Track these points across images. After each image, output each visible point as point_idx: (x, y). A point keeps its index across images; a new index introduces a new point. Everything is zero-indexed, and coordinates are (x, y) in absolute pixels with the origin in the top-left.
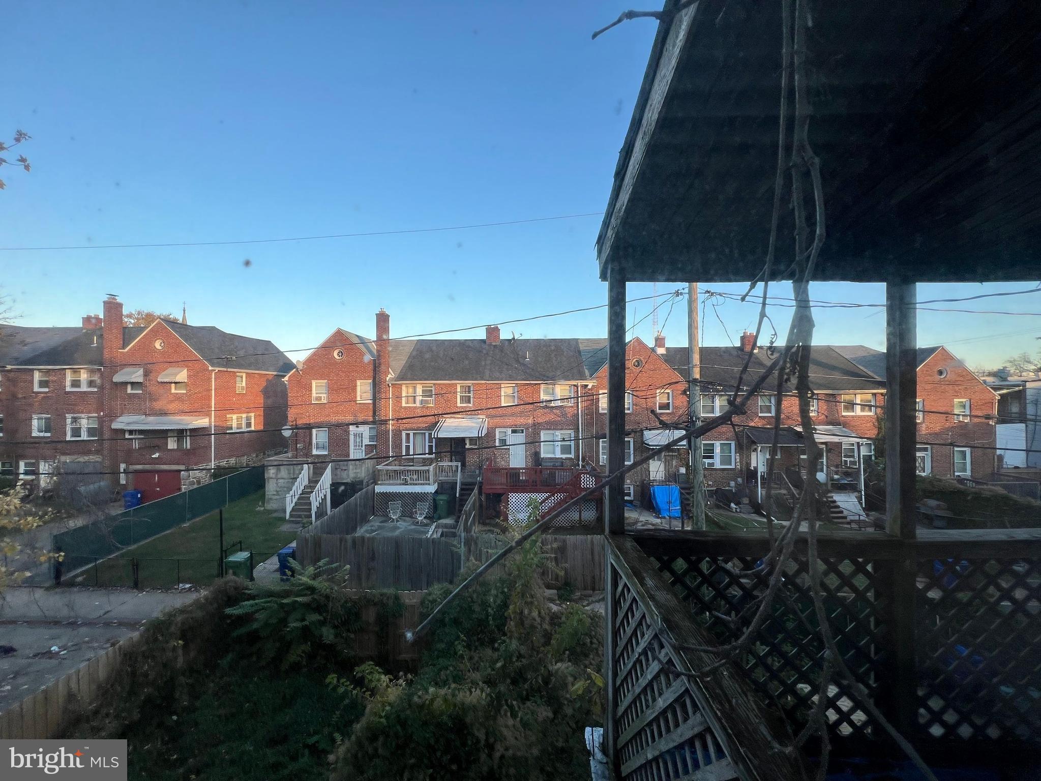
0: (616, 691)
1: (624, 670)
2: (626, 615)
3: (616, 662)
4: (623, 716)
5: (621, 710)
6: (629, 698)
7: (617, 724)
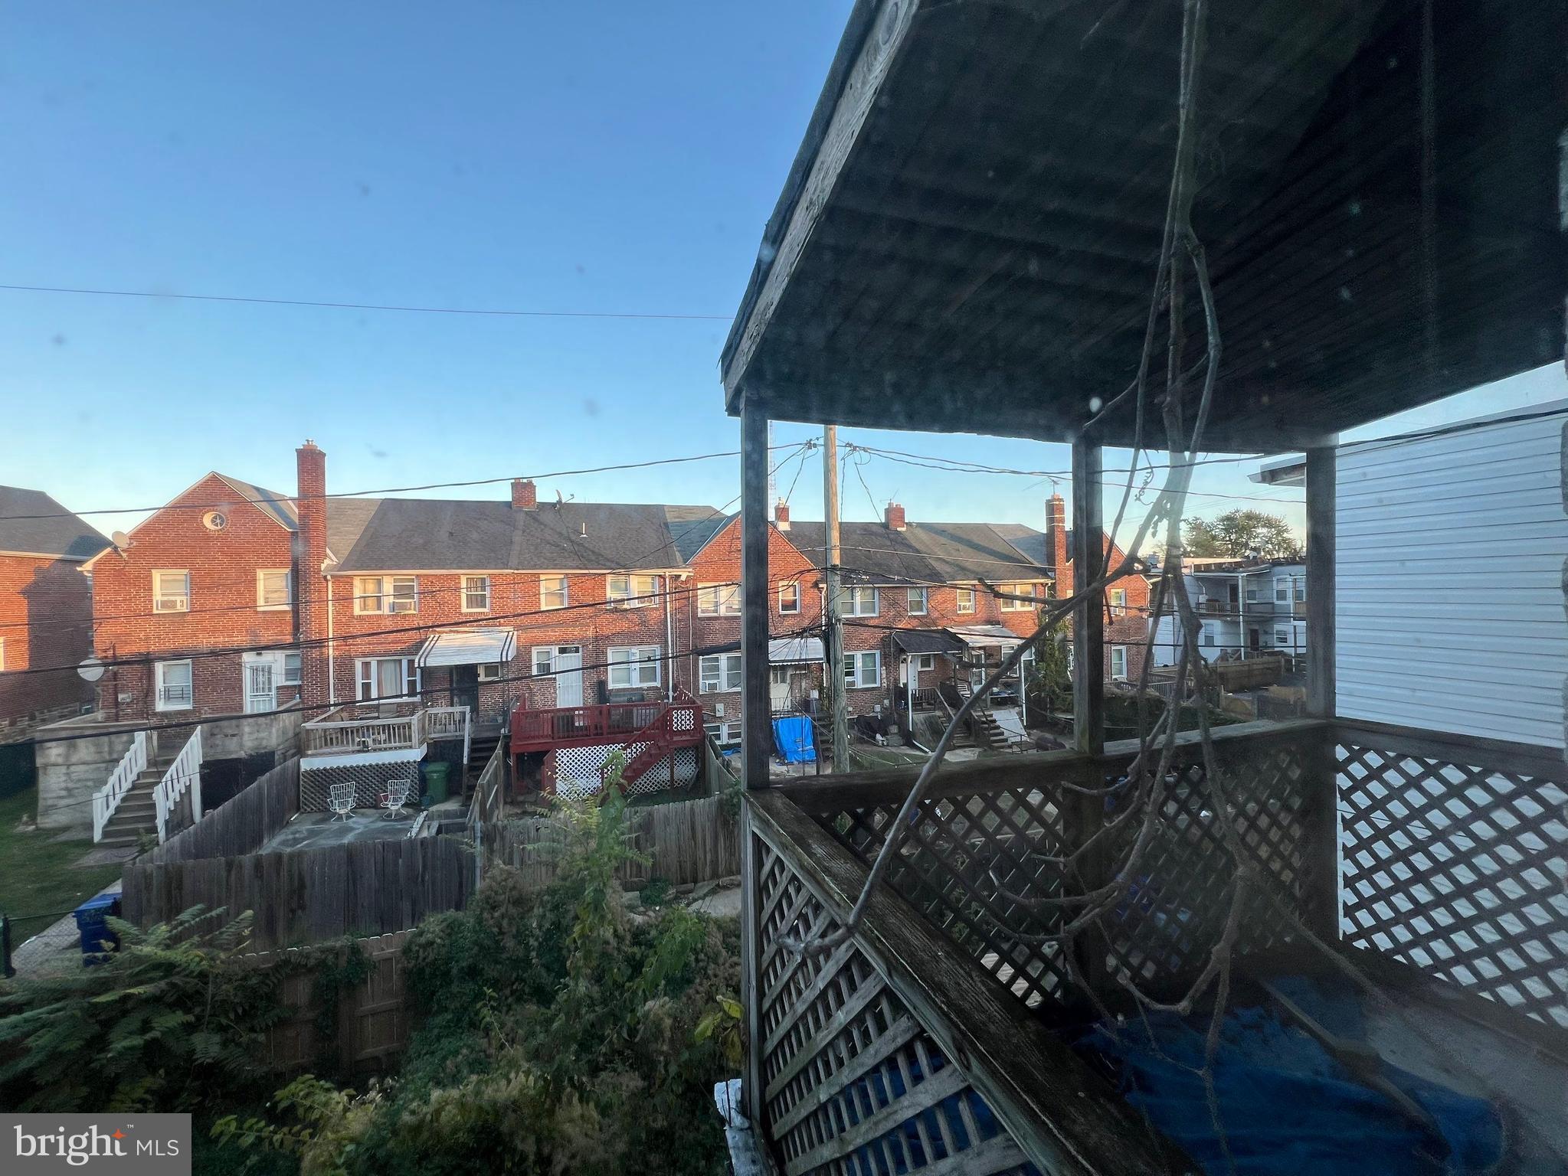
0: (763, 1018)
1: (776, 985)
2: (779, 905)
3: (762, 976)
4: (774, 1052)
5: (769, 1047)
6: (786, 1024)
7: (766, 1066)
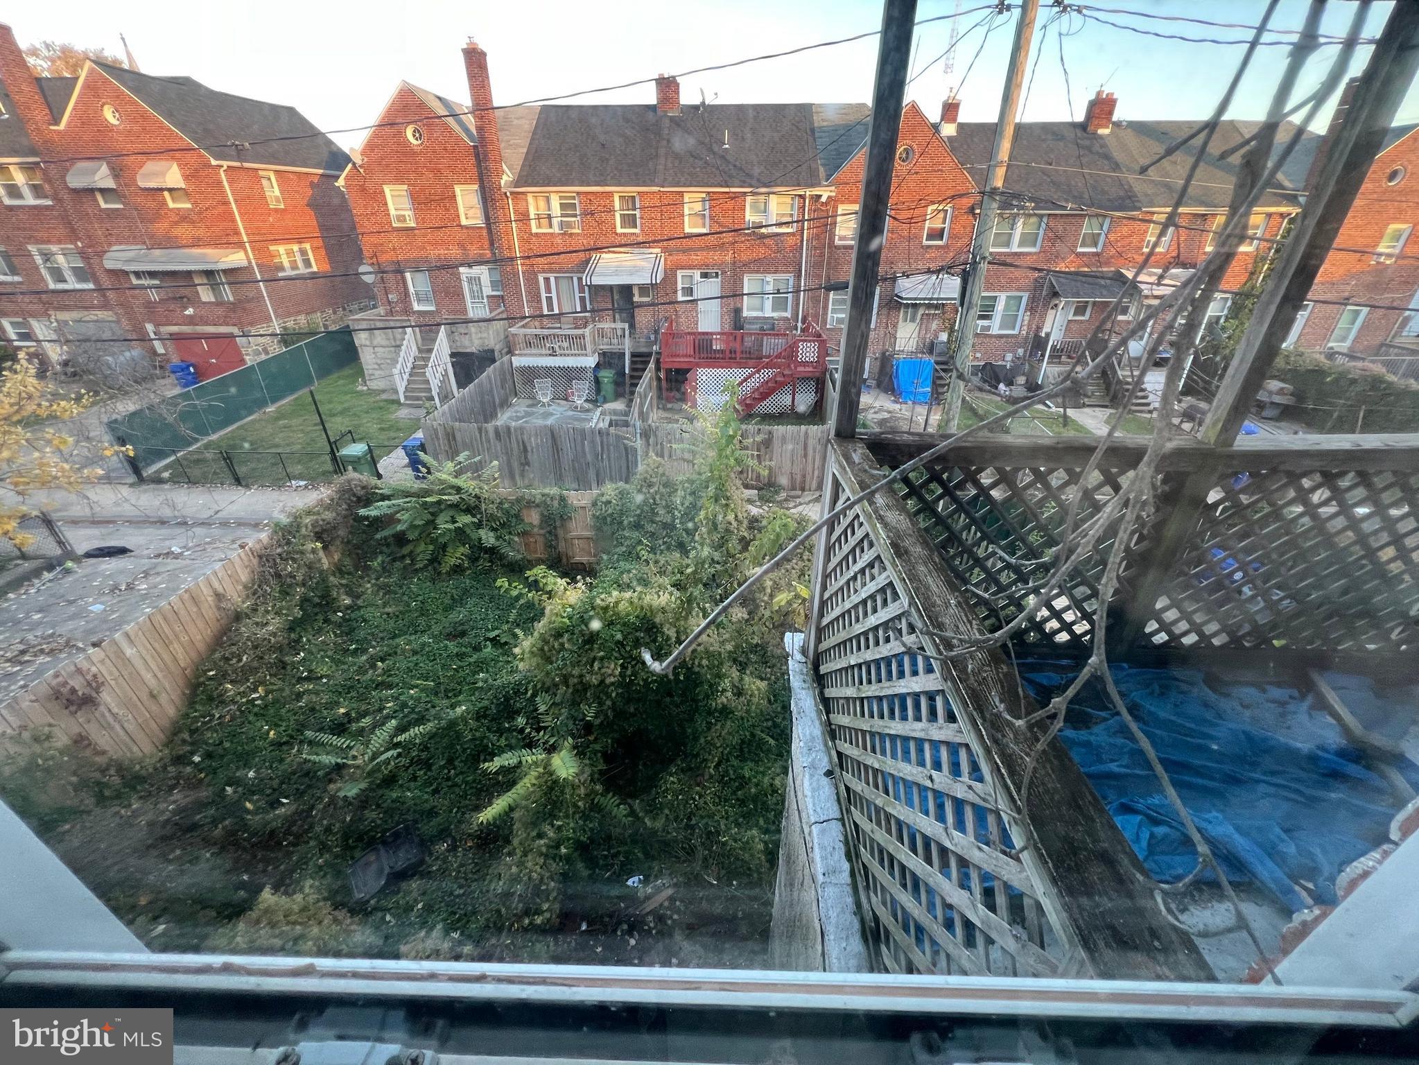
0: (823, 604)
1: (833, 586)
2: (845, 531)
3: (826, 576)
4: (828, 625)
5: (825, 621)
6: (837, 612)
7: (820, 632)
